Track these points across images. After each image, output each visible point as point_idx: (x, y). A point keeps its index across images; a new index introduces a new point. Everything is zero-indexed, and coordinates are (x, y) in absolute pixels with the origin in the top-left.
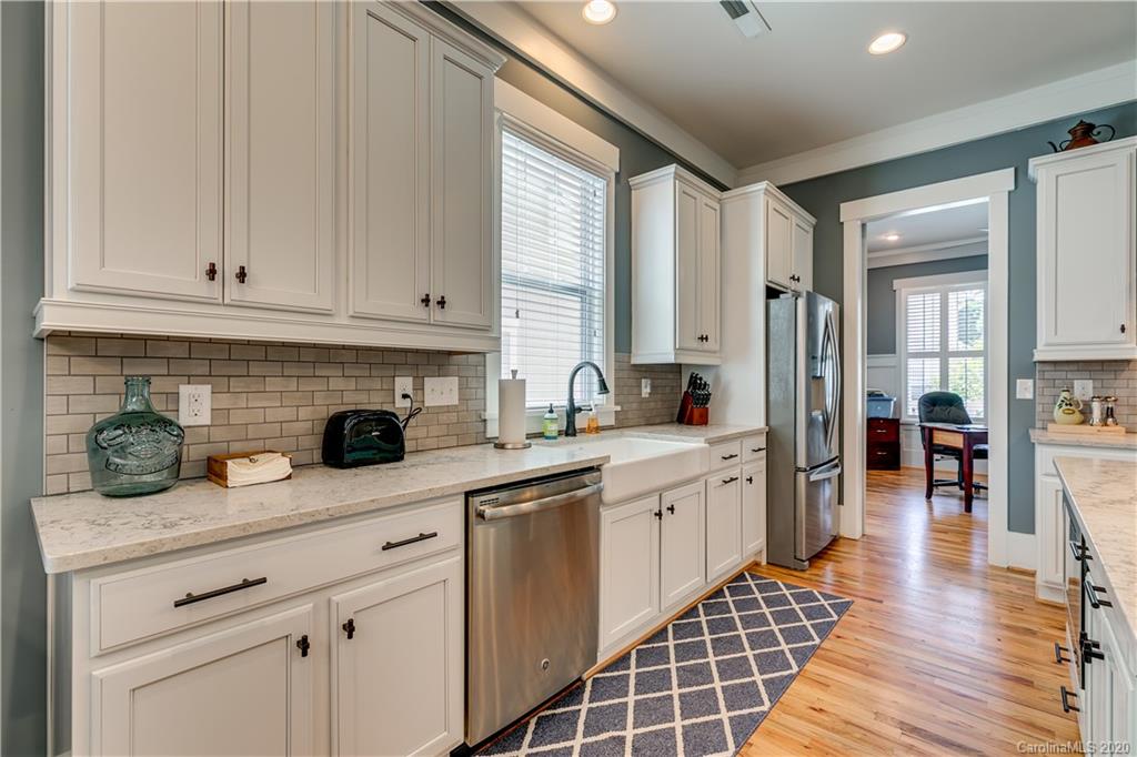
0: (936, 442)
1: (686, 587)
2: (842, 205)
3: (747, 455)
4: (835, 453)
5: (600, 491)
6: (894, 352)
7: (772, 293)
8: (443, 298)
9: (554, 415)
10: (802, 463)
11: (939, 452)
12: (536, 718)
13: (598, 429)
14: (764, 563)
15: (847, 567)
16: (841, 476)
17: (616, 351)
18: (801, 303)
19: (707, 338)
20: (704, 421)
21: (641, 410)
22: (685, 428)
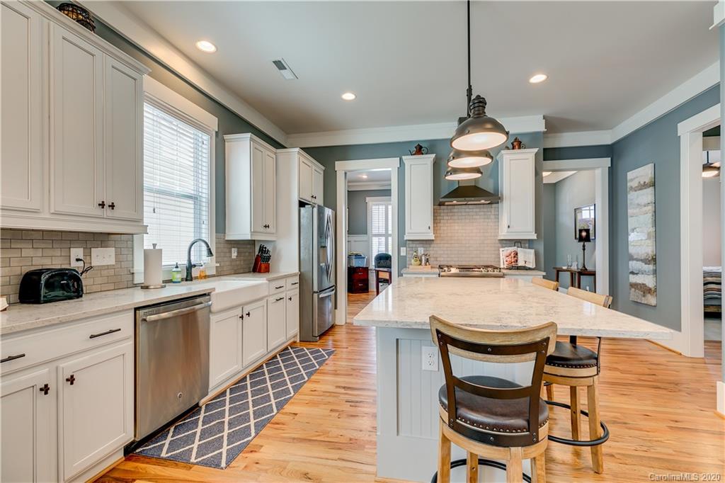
0: (380, 277)
1: (256, 353)
2: (336, 162)
3: (289, 286)
4: (333, 283)
5: (210, 306)
6: (366, 234)
7: (302, 204)
8: (113, 203)
9: (179, 269)
10: (316, 289)
11: (381, 282)
12: (174, 427)
13: (206, 277)
14: (298, 341)
15: (337, 337)
16: (336, 294)
17: (216, 232)
18: (315, 210)
19: (268, 226)
20: (267, 270)
21: (231, 265)
22: (257, 274)
